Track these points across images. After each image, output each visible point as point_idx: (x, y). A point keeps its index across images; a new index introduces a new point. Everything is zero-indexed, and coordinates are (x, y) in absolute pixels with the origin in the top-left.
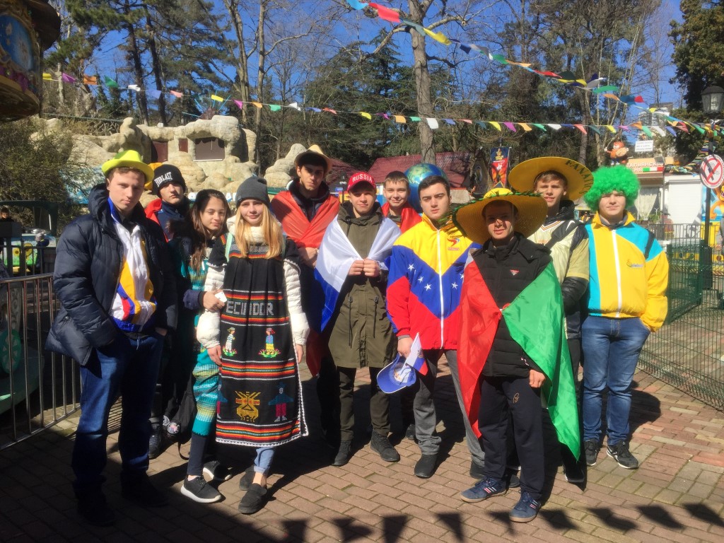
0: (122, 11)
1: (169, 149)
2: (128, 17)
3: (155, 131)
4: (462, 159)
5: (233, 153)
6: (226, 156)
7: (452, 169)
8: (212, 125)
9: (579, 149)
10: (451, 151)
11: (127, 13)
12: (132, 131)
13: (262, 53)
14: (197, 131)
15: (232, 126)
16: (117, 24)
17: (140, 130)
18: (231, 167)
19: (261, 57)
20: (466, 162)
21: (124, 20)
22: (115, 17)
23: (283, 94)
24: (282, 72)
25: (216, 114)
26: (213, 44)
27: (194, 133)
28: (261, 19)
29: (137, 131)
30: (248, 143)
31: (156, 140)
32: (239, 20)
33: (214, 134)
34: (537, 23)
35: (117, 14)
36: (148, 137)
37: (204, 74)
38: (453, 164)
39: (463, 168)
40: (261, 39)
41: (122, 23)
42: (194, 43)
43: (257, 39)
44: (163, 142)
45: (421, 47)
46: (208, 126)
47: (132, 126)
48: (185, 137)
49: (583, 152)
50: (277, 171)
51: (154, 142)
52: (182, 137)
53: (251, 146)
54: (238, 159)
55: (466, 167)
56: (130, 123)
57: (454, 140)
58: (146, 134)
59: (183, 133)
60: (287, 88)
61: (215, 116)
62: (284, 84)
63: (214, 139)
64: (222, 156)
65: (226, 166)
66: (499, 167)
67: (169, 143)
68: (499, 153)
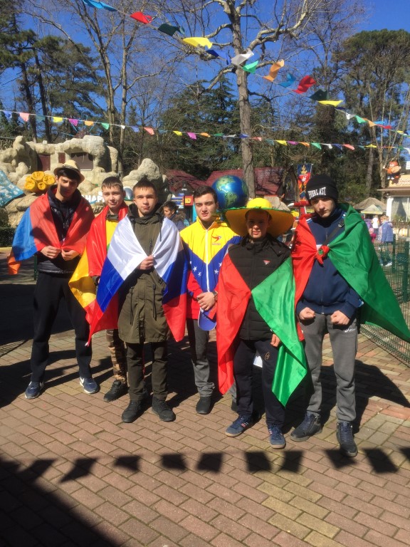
0: (15, 53)
1: (52, 161)
2: (20, 58)
3: (40, 146)
4: (277, 173)
5: (99, 165)
6: (95, 167)
7: (270, 181)
8: (83, 143)
9: (367, 167)
10: (270, 167)
11: (19, 55)
12: (22, 146)
13: (125, 87)
14: (72, 147)
15: (98, 144)
16: (12, 62)
17: (28, 146)
18: (98, 176)
19: (124, 90)
20: (280, 175)
21: (17, 60)
22: (10, 57)
23: (142, 120)
24: (142, 102)
25: (87, 134)
26: (90, 80)
27: (70, 148)
28: (124, 60)
29: (26, 146)
30: (111, 157)
31: (41, 154)
32: (107, 61)
33: (84, 150)
34: (337, 69)
35: (11, 55)
36: (35, 151)
37: (84, 103)
38: (271, 177)
39: (278, 180)
40: (124, 76)
41: (16, 62)
42: (76, 79)
43: (122, 77)
44: (46, 155)
45: (244, 84)
46: (80, 143)
47: (22, 142)
48: (63, 152)
49: (370, 169)
50: (131, 179)
51: (40, 156)
52: (61, 152)
53: (114, 159)
54: (103, 169)
55: (281, 178)
56: (21, 140)
57: (272, 159)
58: (33, 149)
59: (62, 149)
60: (146, 116)
61: (86, 136)
62: (144, 111)
63: (85, 154)
64: (91, 167)
65: (94, 176)
66: (304, 179)
67: (51, 156)
68: (303, 168)
